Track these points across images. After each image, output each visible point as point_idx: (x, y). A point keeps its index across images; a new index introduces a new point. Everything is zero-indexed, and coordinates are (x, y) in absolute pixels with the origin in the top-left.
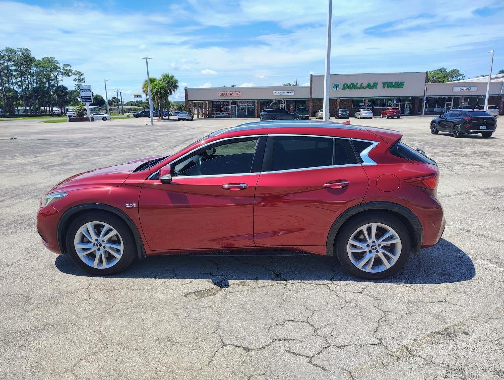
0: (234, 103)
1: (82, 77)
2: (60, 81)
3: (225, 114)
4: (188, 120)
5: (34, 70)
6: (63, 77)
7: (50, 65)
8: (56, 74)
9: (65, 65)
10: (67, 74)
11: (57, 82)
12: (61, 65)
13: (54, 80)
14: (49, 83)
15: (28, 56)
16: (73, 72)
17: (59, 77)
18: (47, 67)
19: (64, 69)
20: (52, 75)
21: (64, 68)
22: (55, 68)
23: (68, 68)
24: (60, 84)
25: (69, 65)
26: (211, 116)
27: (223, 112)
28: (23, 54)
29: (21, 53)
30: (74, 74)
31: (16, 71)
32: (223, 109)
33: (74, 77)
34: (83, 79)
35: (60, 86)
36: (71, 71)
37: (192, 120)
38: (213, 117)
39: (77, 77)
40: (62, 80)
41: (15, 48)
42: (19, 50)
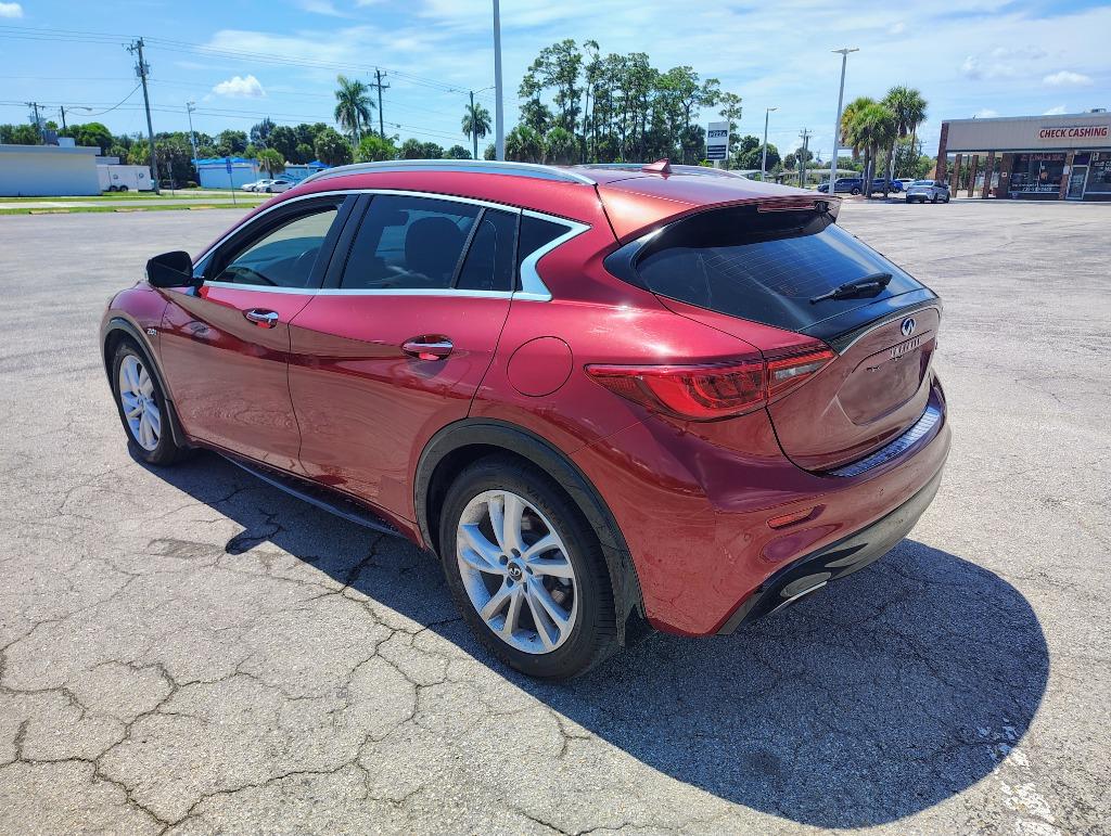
0: (1083, 157)
1: (737, 106)
2: (694, 116)
3: (1049, 188)
4: (933, 202)
5: (652, 95)
6: (702, 108)
7: (682, 84)
8: (689, 102)
9: (708, 81)
10: (709, 102)
11: (688, 118)
12: (700, 84)
13: (682, 114)
14: (673, 121)
15: (644, 69)
16: (721, 96)
17: (694, 108)
18: (674, 89)
19: (705, 91)
20: (681, 105)
21: (705, 87)
22: (689, 90)
23: (714, 88)
24: (693, 122)
25: (716, 81)
26: (1003, 194)
27: (1043, 182)
28: (635, 65)
29: (632, 63)
30: (722, 100)
31: (621, 99)
32: (1044, 175)
33: (721, 107)
34: (738, 111)
35: (692, 127)
36: (717, 94)
37: (946, 201)
38: (1009, 197)
39: (727, 107)
40: (697, 115)
41: (624, 53)
42: (631, 57)
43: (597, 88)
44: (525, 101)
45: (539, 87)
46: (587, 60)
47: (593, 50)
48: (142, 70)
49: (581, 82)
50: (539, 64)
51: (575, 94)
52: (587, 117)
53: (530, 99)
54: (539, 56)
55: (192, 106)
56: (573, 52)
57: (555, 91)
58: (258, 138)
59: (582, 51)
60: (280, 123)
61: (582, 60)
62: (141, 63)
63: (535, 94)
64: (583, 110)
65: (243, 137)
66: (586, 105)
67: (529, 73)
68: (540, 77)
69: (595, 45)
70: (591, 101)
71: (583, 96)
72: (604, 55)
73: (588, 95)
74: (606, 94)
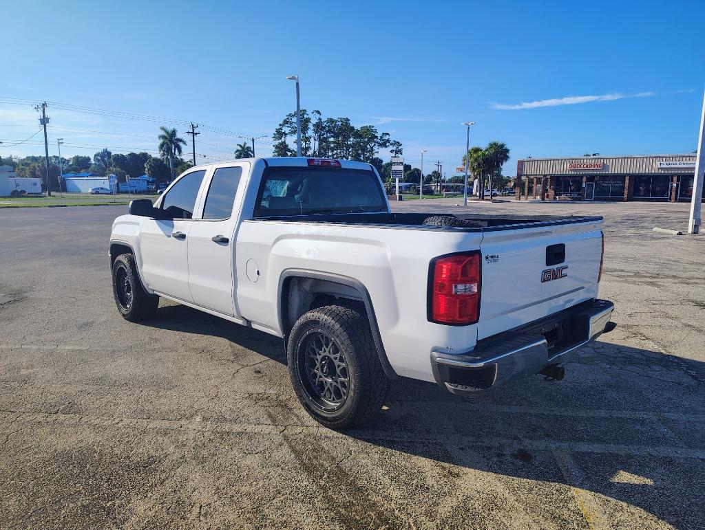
0: (591, 179)
1: (400, 148)
2: (376, 152)
3: (576, 194)
5: (351, 141)
6: (380, 148)
7: (368, 135)
8: (373, 145)
9: (383, 134)
10: (384, 145)
11: (373, 154)
12: (379, 135)
13: (369, 151)
14: (364, 155)
15: (348, 126)
16: (391, 142)
17: (376, 149)
19: (381, 139)
20: (369, 146)
21: (381, 137)
22: (373, 138)
23: (386, 137)
24: (376, 156)
25: (387, 134)
27: (572, 191)
28: (342, 124)
29: (340, 123)
30: (391, 144)
31: (333, 142)
32: (572, 188)
33: (391, 148)
34: (400, 150)
35: (375, 158)
36: (388, 141)
39: (394, 148)
40: (378, 152)
41: (335, 118)
42: (339, 120)
43: (319, 136)
44: (277, 142)
45: (286, 134)
46: (314, 121)
47: (318, 116)
48: (44, 121)
49: (310, 133)
50: (286, 122)
51: (307, 139)
52: (315, 152)
53: (280, 141)
54: (286, 118)
55: (61, 141)
56: (306, 116)
57: (295, 137)
58: (99, 160)
59: (311, 116)
60: (114, 152)
61: (311, 121)
62: (44, 116)
63: (283, 139)
64: (312, 148)
65: (89, 159)
66: (314, 145)
67: (279, 127)
68: (286, 129)
69: (318, 112)
70: (317, 143)
71: (312, 140)
72: (324, 119)
73: (315, 140)
74: (325, 140)
